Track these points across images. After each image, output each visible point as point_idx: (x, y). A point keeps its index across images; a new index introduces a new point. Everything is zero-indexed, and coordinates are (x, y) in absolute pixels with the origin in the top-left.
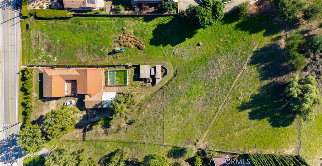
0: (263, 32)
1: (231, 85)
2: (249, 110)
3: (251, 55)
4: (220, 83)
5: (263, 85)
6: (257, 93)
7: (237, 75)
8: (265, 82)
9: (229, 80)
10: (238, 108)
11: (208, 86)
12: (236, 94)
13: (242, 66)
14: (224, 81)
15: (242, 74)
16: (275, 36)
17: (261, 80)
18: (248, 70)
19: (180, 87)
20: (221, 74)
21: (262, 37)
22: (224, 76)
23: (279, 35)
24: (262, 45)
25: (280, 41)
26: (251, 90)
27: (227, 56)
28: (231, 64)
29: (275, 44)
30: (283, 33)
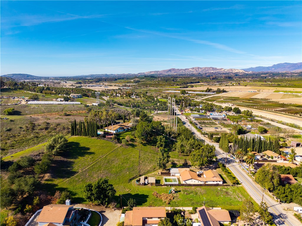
0: (57, 187)
1: (94, 165)
2: (88, 151)
3: (73, 177)
4: (101, 168)
5: (74, 160)
6: (79, 157)
7: (88, 169)
8: (72, 160)
9: (94, 168)
10: (94, 154)
11: (109, 169)
12: (92, 159)
13: (82, 172)
14: (98, 168)
15: (85, 168)
16: (50, 182)
17: (74, 162)
18: (79, 169)
19: (128, 173)
20: (98, 172)
21: (59, 184)
22: (96, 171)
23: (46, 182)
24: (61, 180)
25: (48, 178)
26: (83, 159)
27: (90, 181)
28: (89, 176)
29: (53, 178)
30: (43, 182)
